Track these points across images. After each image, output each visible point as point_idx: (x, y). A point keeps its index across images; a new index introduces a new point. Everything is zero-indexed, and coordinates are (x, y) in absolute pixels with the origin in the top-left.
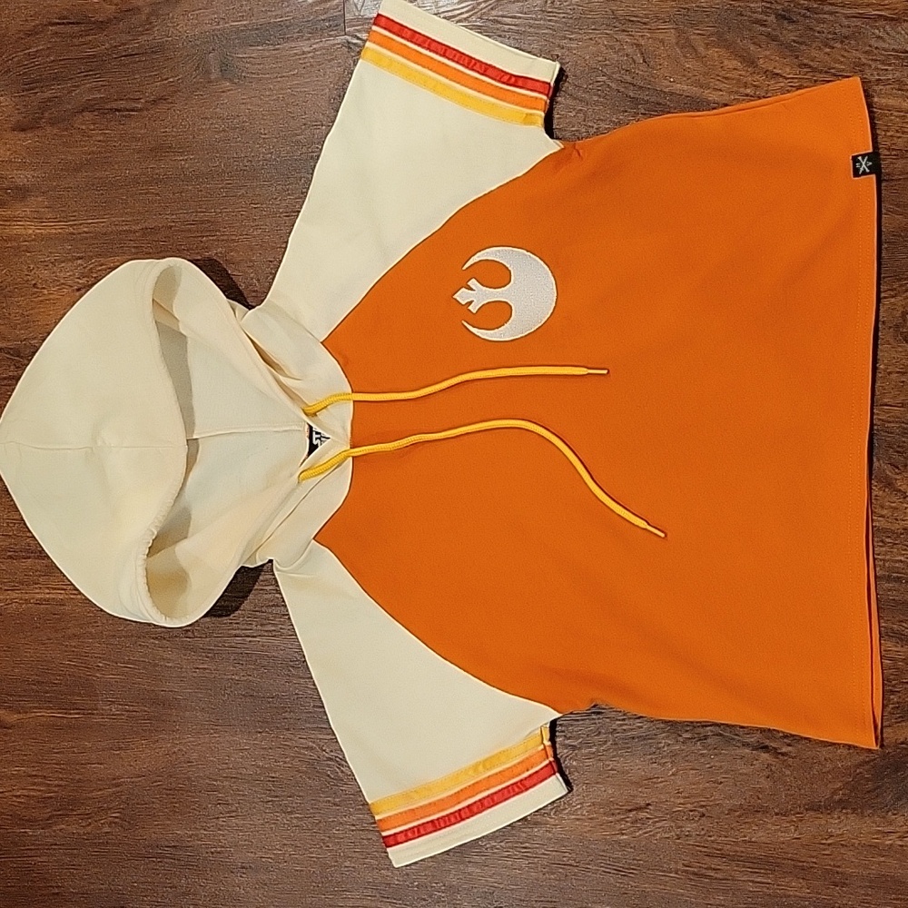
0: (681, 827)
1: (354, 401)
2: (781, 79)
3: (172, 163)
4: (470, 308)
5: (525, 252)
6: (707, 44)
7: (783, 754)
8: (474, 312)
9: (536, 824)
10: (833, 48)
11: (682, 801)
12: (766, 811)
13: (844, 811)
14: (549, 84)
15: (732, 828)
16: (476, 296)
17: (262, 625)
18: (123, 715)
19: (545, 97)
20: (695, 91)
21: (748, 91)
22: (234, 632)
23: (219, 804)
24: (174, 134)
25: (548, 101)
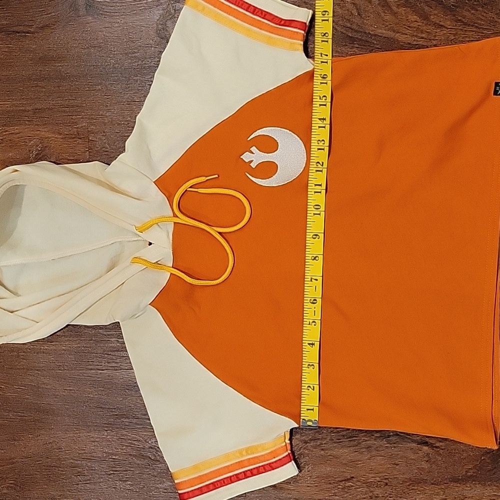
0: (373, 491)
1: (175, 223)
2: (444, 29)
3: (53, 68)
4: (251, 165)
5: (288, 131)
6: (398, 5)
7: (436, 447)
8: (254, 167)
9: (281, 488)
10: (477, 10)
11: (373, 475)
12: (425, 481)
13: (474, 482)
14: (306, 23)
15: (404, 493)
16: (255, 157)
17: (108, 363)
18: (18, 419)
19: (303, 32)
20: (391, 34)
21: (424, 35)
22: (90, 367)
23: (79, 475)
24: (55, 49)
25: (305, 35)
